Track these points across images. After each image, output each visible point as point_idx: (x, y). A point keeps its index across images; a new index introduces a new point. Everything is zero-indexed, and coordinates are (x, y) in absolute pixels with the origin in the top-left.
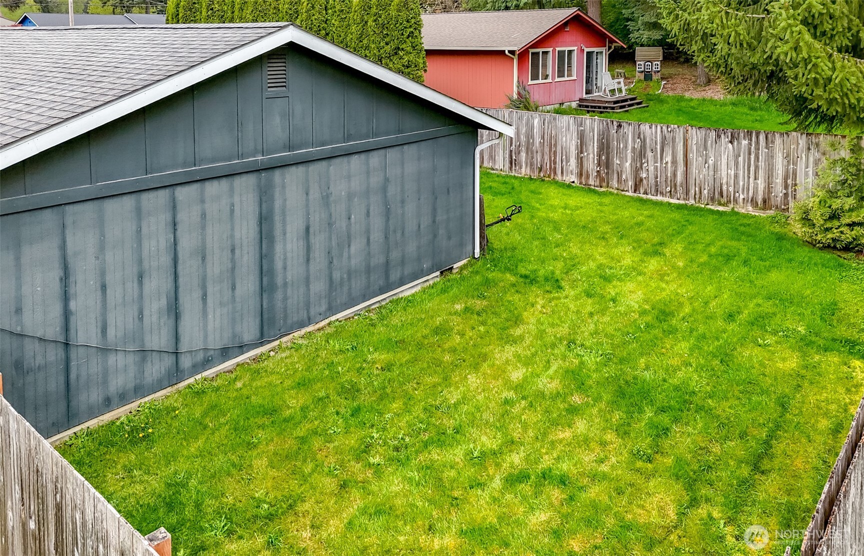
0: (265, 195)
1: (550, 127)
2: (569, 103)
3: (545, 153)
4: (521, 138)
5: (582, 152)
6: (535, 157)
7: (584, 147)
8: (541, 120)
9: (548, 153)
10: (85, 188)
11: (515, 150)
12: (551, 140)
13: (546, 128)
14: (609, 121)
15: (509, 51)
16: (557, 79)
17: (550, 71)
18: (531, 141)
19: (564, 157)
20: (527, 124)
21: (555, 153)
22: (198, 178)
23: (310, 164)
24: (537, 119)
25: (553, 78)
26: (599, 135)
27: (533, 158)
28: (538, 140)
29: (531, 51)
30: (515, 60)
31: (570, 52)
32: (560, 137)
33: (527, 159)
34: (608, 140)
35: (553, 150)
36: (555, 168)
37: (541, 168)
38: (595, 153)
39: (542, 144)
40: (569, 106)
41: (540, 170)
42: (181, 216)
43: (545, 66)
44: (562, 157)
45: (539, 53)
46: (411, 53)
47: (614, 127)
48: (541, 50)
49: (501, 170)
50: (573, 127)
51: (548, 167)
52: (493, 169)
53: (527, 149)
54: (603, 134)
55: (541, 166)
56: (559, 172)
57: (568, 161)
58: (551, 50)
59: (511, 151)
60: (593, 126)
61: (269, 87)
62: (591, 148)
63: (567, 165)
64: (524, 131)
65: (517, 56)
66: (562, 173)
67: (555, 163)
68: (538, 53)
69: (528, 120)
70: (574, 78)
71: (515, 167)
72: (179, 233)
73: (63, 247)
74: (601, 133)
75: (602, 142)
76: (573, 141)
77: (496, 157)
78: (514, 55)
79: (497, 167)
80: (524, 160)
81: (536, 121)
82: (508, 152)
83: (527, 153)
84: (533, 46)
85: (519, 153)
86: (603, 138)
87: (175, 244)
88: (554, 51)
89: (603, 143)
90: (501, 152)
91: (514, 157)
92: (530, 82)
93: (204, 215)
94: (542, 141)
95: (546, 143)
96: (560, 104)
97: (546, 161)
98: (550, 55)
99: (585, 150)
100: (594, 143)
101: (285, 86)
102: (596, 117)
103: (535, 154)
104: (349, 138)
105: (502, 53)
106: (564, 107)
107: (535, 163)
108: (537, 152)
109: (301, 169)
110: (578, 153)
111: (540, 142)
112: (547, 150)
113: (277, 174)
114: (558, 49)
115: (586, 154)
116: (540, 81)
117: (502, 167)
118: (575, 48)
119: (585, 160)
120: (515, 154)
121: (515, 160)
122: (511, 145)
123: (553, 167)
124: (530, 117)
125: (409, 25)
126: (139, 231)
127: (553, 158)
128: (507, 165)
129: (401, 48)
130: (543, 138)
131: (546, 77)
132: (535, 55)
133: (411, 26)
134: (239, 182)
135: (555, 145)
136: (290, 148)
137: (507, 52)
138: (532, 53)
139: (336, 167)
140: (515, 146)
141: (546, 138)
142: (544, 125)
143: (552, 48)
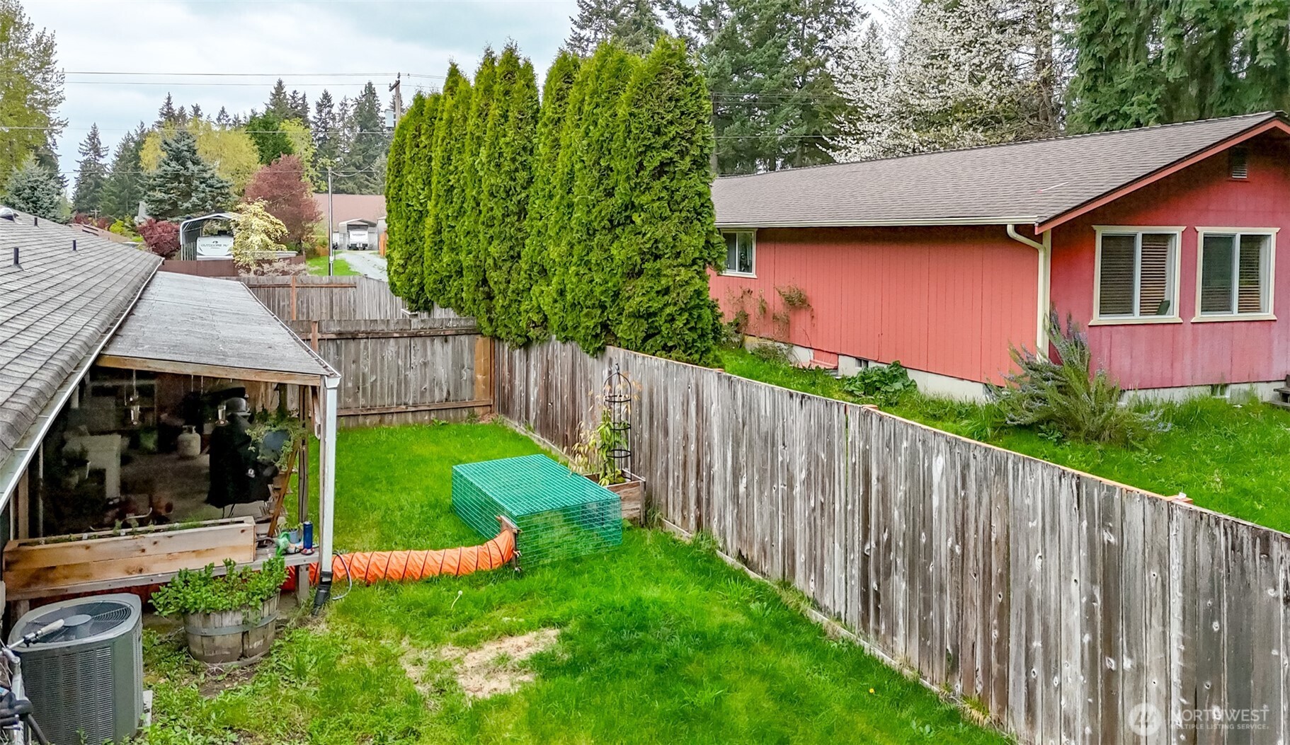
1: (985, 500)
2: (1246, 387)
3: (967, 604)
4: (891, 519)
5: (1111, 648)
6: (935, 605)
7: (1121, 626)
8: (953, 466)
9: (978, 603)
11: (877, 553)
12: (987, 554)
13: (972, 500)
14: (1245, 535)
15: (1018, 228)
16: (1199, 316)
17: (1173, 291)
18: (923, 538)
19: (1037, 644)
20: (911, 470)
21: (1004, 610)
25: (1186, 310)
26: (1190, 589)
27: (927, 606)
28: (944, 543)
29: (1101, 231)
30: (1041, 255)
31: (1252, 242)
32: (1022, 551)
33: (910, 602)
34: (1239, 631)
35: (997, 599)
36: (1003, 680)
37: (956, 658)
38: (1175, 678)
39: (959, 564)
40: (1247, 394)
41: (953, 663)
43: (1155, 275)
44: (1029, 640)
45: (1131, 238)
46: (664, 219)
47: (1272, 573)
48: (1137, 230)
49: (839, 618)
50: (1072, 525)
51: (979, 666)
52: (816, 605)
53: (912, 564)
54: (1215, 592)
55: (956, 648)
56: (1017, 699)
57: (1052, 668)
58: (1178, 231)
59: (865, 558)
60: (1161, 537)
62: (1151, 641)
63: (1048, 683)
65: (1047, 241)
66: (1030, 709)
67: (1003, 657)
68: (1129, 239)
70: (1269, 314)
71: (878, 621)
74: (1204, 583)
75: (1208, 630)
76: (1074, 588)
77: (826, 566)
78: (1036, 238)
79: (827, 601)
80: (902, 605)
81: (939, 465)
82: (856, 556)
83: (911, 582)
85: (888, 574)
86: (1213, 614)
88: (1189, 236)
89: (1212, 640)
90: (838, 549)
91: (874, 585)
92: (1097, 319)
94: (958, 549)
95: (971, 564)
96: (1214, 387)
97: (971, 635)
98: (1176, 250)
99: (1123, 641)
100: (1165, 623)
102: (1181, 498)
103: (935, 596)
105: (994, 234)
106: (1227, 396)
107: (936, 625)
108: (942, 589)
110: (1093, 647)
111: (952, 551)
112: (974, 590)
114: (1203, 231)
115: (1127, 664)
116: (1136, 317)
117: (840, 606)
118: (1272, 231)
119: (1124, 689)
120: (877, 572)
121: (877, 595)
123: (994, 670)
124: (920, 445)
125: (661, 141)
127: (995, 634)
128: (856, 607)
129: (636, 203)
130: (961, 536)
131: (1163, 307)
132: (1118, 250)
133: (666, 146)
135: (1005, 580)
137: (1010, 229)
138: (1104, 238)
140: (877, 544)
141: (972, 543)
142: (964, 486)
143: (1183, 228)
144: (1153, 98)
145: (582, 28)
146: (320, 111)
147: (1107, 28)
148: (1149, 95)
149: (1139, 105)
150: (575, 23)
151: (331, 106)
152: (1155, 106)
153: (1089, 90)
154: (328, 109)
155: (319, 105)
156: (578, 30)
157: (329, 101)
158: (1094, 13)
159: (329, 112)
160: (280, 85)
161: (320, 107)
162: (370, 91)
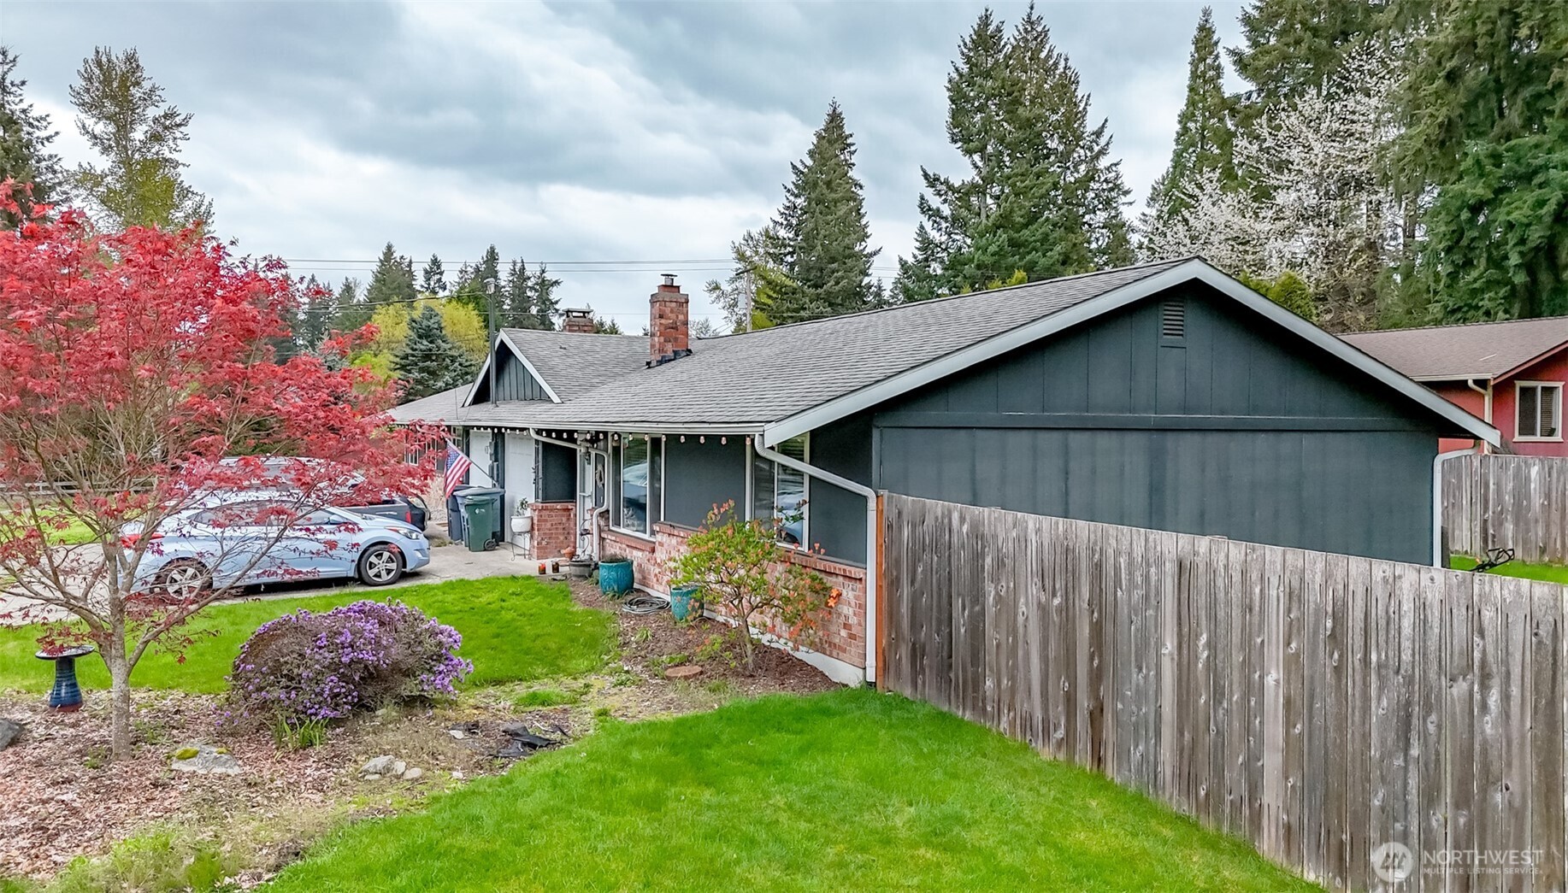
0: (1157, 462)
1: (1562, 479)
3: (1552, 523)
4: (1503, 499)
6: (1533, 530)
8: (1543, 468)
9: (1558, 522)
10: (991, 417)
11: (1493, 520)
13: (1554, 480)
15: (1476, 382)
17: (1558, 422)
18: (1525, 502)
20: (1517, 476)
22: (1090, 427)
23: (1208, 434)
24: (1536, 468)
27: (1528, 531)
28: (1537, 501)
29: (1519, 384)
30: (1487, 398)
33: (1516, 531)
37: (1545, 547)
39: (1547, 508)
41: (1543, 551)
42: (1073, 465)
43: (1548, 413)
48: (1539, 385)
49: (1466, 552)
51: (1558, 546)
53: (1517, 515)
55: (1545, 544)
58: (1560, 384)
59: (1485, 521)
61: (1165, 334)
64: (1510, 486)
65: (1490, 390)
68: (1534, 389)
69: (1519, 467)
72: (1070, 482)
73: (973, 471)
77: (1457, 532)
78: (1485, 388)
79: (1457, 547)
80: (1510, 535)
81: (1534, 471)
82: (1478, 522)
83: (1516, 524)
84: (1520, 376)
85: (1501, 524)
87: (1067, 493)
90: (1466, 524)
91: (1491, 531)
92: (1517, 438)
93: (1094, 471)
94: (1546, 502)
95: (1554, 506)
97: (1553, 535)
98: (1559, 397)
101: (1182, 335)
103: (1532, 525)
104: (1255, 410)
105: (1462, 384)
107: (1533, 539)
108: (1536, 521)
109: (1195, 438)
111: (1543, 504)
112: (1556, 516)
113: (1170, 437)
116: (1538, 438)
117: (1467, 547)
120: (1493, 526)
121: (1494, 536)
122: (1486, 510)
124: (1523, 463)
126: (1035, 471)
128: (1478, 544)
130: (1548, 496)
131: (1551, 432)
132: (1528, 393)
134: (1131, 438)
136: (1185, 410)
137: (1470, 383)
138: (1523, 390)
139: (1238, 445)
140: (1494, 513)
141: (1554, 499)
142: (1549, 476)
143: (1563, 383)
144: (1501, 295)
145: (796, 196)
146: (428, 280)
147: (1464, 242)
148: (1496, 293)
149: (1489, 300)
150: (789, 191)
151: (441, 273)
152: (1503, 301)
153: (1448, 287)
154: (438, 276)
155: (426, 272)
156: (792, 198)
157: (439, 267)
158: (1454, 231)
159: (439, 280)
160: (389, 249)
161: (428, 274)
162: (492, 256)
